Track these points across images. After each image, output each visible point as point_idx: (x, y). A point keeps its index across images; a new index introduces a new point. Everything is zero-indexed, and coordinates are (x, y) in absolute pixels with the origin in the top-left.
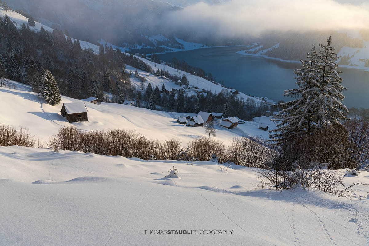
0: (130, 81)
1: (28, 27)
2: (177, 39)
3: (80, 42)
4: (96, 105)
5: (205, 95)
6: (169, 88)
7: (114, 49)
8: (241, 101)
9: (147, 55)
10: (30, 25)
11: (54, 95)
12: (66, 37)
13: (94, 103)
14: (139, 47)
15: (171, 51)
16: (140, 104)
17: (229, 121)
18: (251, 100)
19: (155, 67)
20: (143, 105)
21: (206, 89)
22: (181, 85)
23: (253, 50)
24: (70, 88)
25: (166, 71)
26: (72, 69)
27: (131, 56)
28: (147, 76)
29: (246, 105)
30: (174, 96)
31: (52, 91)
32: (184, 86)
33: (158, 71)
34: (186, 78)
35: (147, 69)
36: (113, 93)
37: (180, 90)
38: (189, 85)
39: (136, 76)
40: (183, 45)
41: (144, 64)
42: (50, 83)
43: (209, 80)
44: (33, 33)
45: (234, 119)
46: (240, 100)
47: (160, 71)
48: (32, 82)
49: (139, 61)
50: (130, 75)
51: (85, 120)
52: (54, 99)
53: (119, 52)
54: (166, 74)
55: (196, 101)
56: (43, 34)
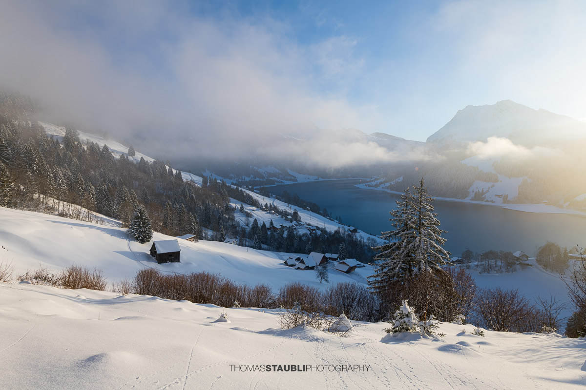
0: (234, 217)
1: (127, 157)
2: (289, 171)
3: (182, 173)
4: (193, 243)
5: (319, 232)
6: (277, 225)
7: (219, 181)
8: (360, 241)
9: (254, 188)
10: (130, 155)
11: (145, 232)
12: (167, 168)
13: (191, 241)
14: (247, 179)
15: (283, 184)
16: (244, 242)
17: (345, 263)
18: (373, 240)
19: (263, 200)
20: (247, 244)
21: (320, 226)
22: (291, 221)
23: (374, 183)
24: (165, 223)
25: (275, 205)
26: (170, 202)
27: (237, 189)
28: (253, 210)
29: (367, 246)
30: (283, 233)
31: (144, 227)
32: (294, 222)
33: (266, 205)
34: (297, 214)
35: (254, 203)
36: (213, 229)
37: (289, 227)
38: (300, 221)
39: (242, 210)
40: (296, 177)
41: (250, 197)
42: (142, 219)
43: (324, 216)
44: (131, 163)
45: (352, 262)
46: (359, 239)
47: (269, 205)
48: (123, 217)
49: (245, 194)
50: (234, 210)
51: (176, 260)
52: (145, 237)
53: (224, 184)
54: (275, 208)
55: (309, 239)
56: (142, 164)
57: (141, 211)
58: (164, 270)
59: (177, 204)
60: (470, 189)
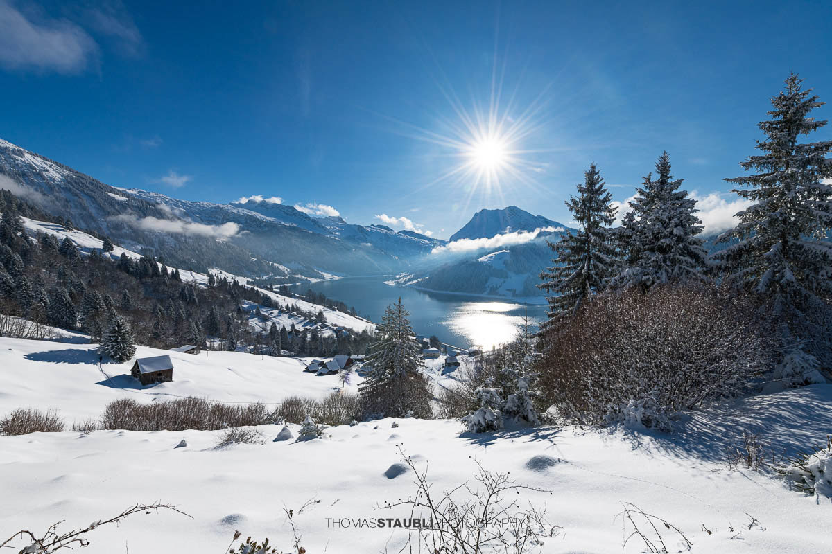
0: (247, 321)
1: (101, 254)
3: (180, 271)
4: (192, 355)
5: (346, 333)
6: (299, 328)
7: (229, 280)
9: (273, 287)
10: (105, 251)
11: (124, 348)
12: (160, 265)
13: (189, 353)
19: (284, 301)
20: (264, 351)
21: (347, 327)
22: (316, 324)
23: (402, 280)
24: (155, 334)
25: (298, 306)
27: (252, 289)
30: (306, 336)
32: (319, 324)
33: (287, 307)
34: (323, 314)
35: (273, 305)
36: (221, 338)
37: (313, 330)
38: (326, 322)
39: (257, 313)
41: (267, 298)
42: (121, 333)
43: (352, 316)
44: (107, 260)
47: (290, 306)
48: (92, 329)
49: (262, 295)
50: (248, 313)
51: (167, 380)
52: (125, 354)
53: (236, 283)
54: (298, 310)
55: (334, 341)
56: (124, 262)
57: (118, 323)
58: (143, 397)
59: (172, 310)
60: (487, 285)
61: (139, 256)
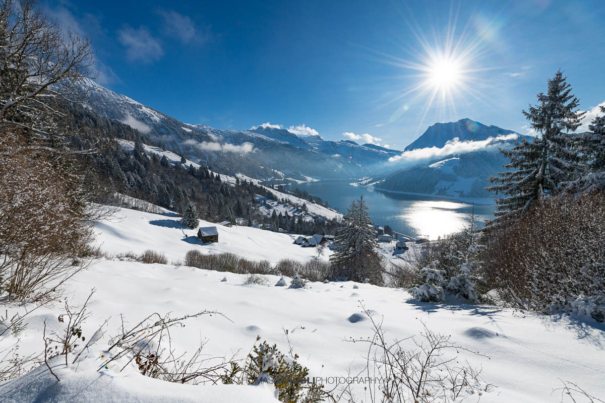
0: (259, 208)
1: (180, 165)
3: (220, 175)
4: (228, 228)
5: (321, 219)
6: (290, 214)
7: (248, 181)
9: (274, 186)
10: (182, 163)
11: (194, 221)
12: (210, 172)
13: (226, 226)
15: (296, 183)
16: (266, 227)
19: (281, 196)
20: (269, 228)
21: (322, 215)
22: (301, 212)
24: (208, 213)
25: (289, 199)
27: (261, 187)
28: (273, 204)
30: (295, 220)
32: (303, 212)
33: (283, 199)
34: (306, 205)
35: (274, 198)
36: (243, 218)
37: (299, 216)
38: (308, 211)
39: (264, 203)
41: (271, 194)
43: (326, 207)
44: (184, 169)
47: (284, 199)
48: (178, 209)
49: (267, 191)
51: (215, 241)
52: (194, 224)
53: (252, 183)
54: (289, 202)
55: (313, 225)
56: (191, 169)
57: (190, 206)
58: (204, 250)
59: (217, 199)
60: (436, 187)
61: (199, 166)
